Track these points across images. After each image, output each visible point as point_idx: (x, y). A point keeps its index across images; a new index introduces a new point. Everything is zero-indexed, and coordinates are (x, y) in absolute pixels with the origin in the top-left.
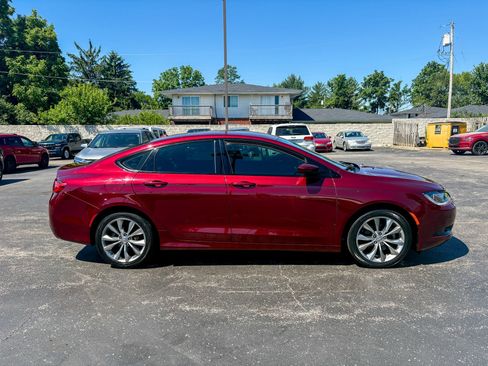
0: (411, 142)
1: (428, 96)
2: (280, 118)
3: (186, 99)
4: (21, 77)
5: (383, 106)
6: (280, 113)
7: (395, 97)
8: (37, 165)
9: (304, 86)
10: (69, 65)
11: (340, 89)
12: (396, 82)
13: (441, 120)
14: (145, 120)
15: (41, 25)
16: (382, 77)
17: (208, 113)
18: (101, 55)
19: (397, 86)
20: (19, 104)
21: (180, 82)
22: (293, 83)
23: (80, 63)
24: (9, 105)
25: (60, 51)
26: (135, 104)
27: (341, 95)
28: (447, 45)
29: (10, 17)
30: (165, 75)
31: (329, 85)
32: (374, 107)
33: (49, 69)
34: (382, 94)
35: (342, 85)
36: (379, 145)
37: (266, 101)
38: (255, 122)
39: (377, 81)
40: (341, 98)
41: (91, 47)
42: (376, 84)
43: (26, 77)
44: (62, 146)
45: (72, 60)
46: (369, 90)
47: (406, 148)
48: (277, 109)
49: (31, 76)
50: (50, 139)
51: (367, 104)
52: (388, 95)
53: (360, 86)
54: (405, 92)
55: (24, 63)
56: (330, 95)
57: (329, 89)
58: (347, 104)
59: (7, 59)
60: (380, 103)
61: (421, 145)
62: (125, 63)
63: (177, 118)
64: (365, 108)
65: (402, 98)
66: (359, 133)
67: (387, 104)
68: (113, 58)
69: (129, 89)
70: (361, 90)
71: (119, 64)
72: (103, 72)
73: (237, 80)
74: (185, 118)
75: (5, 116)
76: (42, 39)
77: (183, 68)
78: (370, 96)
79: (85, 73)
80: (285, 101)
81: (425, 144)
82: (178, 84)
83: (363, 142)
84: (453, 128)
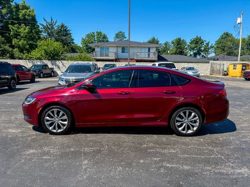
0: (220, 73)
1: (223, 50)
2: (151, 59)
3: (102, 48)
4: (17, 35)
5: (200, 54)
6: (151, 56)
7: (206, 50)
8: (29, 81)
9: (159, 43)
10: (41, 30)
11: (178, 45)
12: (207, 42)
13: (235, 62)
14: (81, 59)
15: (27, 8)
16: (200, 39)
17: (113, 56)
18: (57, 25)
19: (208, 44)
20: (15, 49)
21: (96, 39)
22: (154, 41)
23: (46, 28)
24: (11, 49)
25: (37, 22)
26: (73, 50)
27: (178, 48)
28: (239, 23)
29: (11, 3)
30: (88, 36)
31: (173, 43)
32: (195, 55)
33: (31, 31)
34: (200, 48)
35: (179, 43)
36: (203, 75)
37: (143, 50)
38: (138, 61)
39: (197, 42)
40: (179, 50)
41: (52, 20)
42: (197, 43)
43: (19, 35)
44: (39, 71)
45: (42, 27)
46: (193, 46)
47: (217, 76)
48: (149, 55)
49: (22, 35)
50: (33, 67)
51: (192, 53)
52: (203, 49)
53: (188, 43)
54: (212, 47)
55: (18, 28)
56: (172, 48)
57: (172, 45)
58: (181, 53)
59: (10, 26)
60: (198, 53)
61: (225, 75)
62: (68, 29)
63: (98, 58)
64: (191, 55)
65: (210, 50)
66: (193, 68)
67: (202, 53)
68: (62, 26)
69: (70, 42)
70: (189, 46)
71: (65, 29)
72: (57, 33)
73: (125, 39)
74: (102, 58)
75: (8, 55)
76: (28, 16)
77: (97, 32)
78: (193, 49)
79: (48, 34)
80: (153, 50)
81: (227, 74)
82: (95, 41)
83: (196, 73)
84: (243, 66)
